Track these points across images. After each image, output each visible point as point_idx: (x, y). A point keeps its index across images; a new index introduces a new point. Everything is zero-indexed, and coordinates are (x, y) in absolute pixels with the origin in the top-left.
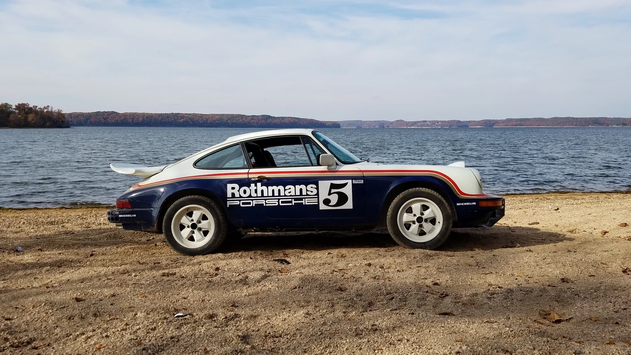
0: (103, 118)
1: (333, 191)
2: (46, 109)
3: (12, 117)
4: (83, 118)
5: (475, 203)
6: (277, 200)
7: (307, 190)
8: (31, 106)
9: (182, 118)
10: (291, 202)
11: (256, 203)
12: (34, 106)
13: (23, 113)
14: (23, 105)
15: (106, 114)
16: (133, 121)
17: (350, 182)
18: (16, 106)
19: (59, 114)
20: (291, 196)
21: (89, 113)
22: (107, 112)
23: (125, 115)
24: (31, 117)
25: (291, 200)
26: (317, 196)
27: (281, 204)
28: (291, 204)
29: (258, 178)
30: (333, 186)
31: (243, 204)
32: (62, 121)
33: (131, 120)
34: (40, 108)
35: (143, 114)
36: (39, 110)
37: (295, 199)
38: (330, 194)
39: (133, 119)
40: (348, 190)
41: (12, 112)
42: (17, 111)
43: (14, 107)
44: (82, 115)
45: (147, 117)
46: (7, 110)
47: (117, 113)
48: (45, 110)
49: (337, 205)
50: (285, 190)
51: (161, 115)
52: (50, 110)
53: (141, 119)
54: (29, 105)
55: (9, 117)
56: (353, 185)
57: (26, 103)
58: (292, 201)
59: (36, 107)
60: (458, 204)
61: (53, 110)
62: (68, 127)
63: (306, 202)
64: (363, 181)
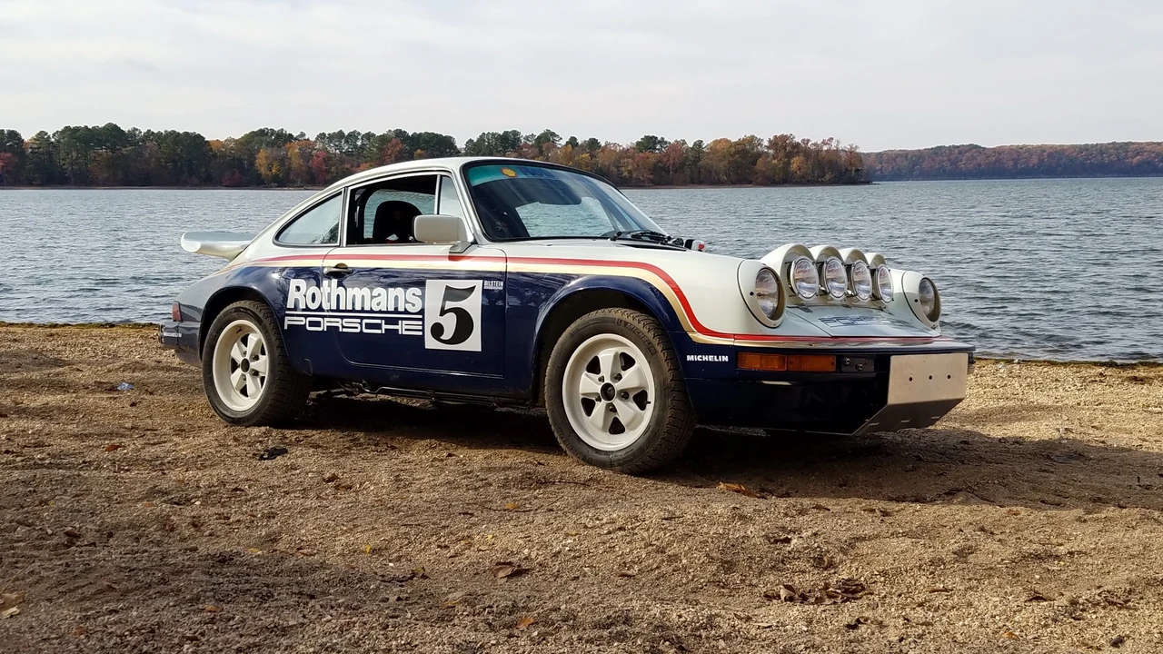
0: (949, 160)
1: (449, 305)
2: (825, 144)
3: (760, 165)
4: (906, 163)
5: (725, 359)
6: (359, 321)
7: (406, 302)
8: (798, 139)
9: (1138, 154)
10: (378, 326)
11: (329, 324)
12: (803, 140)
13: (781, 154)
14: (784, 138)
15: (956, 151)
16: (1016, 164)
17: (478, 284)
18: (770, 141)
19: (853, 155)
20: (380, 312)
21: (919, 151)
22: (958, 147)
23: (999, 152)
24: (796, 163)
25: (378, 321)
26: (421, 317)
27: (365, 331)
28: (379, 331)
29: (336, 267)
30: (451, 294)
31: (312, 324)
32: (857, 170)
33: (1012, 163)
34: (815, 144)
35: (1042, 149)
36: (813, 147)
37: (389, 321)
38: (443, 312)
39: (1016, 161)
40: (474, 305)
41: (760, 155)
42: (771, 151)
43: (766, 143)
44: (905, 155)
45: (1050, 155)
46: (753, 149)
47: (980, 147)
48: (825, 148)
49: (456, 340)
50: (372, 297)
51: (1086, 148)
52: (833, 148)
53: (1035, 160)
54: (794, 138)
55: (754, 163)
56: (485, 292)
57: (789, 134)
58: (381, 324)
59: (808, 141)
60: (690, 358)
61: (841, 147)
62: (868, 183)
63: (403, 328)
64: (502, 284)
